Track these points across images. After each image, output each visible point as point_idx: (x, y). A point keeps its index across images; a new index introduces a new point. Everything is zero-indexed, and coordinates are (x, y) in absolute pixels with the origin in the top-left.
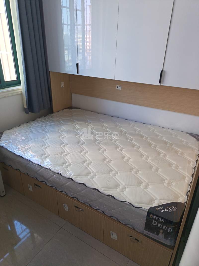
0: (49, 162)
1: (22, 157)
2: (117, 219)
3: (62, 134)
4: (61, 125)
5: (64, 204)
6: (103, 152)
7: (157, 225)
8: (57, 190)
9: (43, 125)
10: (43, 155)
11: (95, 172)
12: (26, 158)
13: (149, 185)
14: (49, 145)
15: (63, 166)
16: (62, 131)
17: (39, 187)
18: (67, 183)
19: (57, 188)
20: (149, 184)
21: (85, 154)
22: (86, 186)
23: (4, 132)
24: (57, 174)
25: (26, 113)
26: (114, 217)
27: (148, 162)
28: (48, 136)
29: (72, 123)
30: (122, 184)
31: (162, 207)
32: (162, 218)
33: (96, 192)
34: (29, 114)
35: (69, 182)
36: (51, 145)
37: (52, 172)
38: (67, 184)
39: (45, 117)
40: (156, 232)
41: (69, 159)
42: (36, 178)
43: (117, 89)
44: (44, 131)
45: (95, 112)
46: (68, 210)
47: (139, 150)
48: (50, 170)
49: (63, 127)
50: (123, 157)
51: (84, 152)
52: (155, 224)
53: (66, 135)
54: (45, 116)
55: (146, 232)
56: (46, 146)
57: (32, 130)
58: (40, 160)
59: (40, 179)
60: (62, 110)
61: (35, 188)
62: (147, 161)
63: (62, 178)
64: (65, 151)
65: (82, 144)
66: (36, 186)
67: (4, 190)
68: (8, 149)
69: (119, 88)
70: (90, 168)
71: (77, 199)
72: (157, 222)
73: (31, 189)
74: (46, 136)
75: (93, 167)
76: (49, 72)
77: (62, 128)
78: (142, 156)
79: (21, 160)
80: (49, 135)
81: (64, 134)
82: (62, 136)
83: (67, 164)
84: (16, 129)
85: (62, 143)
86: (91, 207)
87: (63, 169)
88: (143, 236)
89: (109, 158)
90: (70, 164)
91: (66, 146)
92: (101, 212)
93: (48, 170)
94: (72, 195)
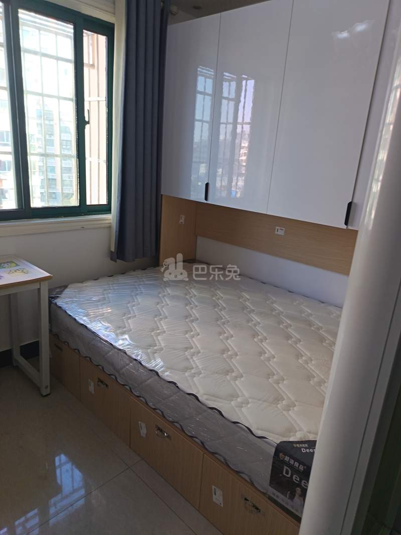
0: (126, 339)
1: (86, 327)
2: (225, 459)
3: (163, 300)
4: (166, 286)
5: (140, 422)
6: (227, 338)
7: (292, 476)
8: (132, 394)
9: (136, 282)
10: (121, 329)
11: (200, 367)
12: (92, 329)
13: (295, 406)
14: (136, 314)
15: (149, 351)
16: (165, 296)
17: (105, 386)
18: (148, 379)
19: (132, 390)
20: (297, 403)
21: (193, 337)
22: (177, 387)
23: (69, 286)
24: (134, 362)
25: (112, 259)
26: (221, 455)
27: (309, 369)
29: (187, 286)
30: (243, 395)
31: (306, 445)
32: (300, 463)
33: (193, 399)
34: (116, 261)
35: (152, 379)
36: (139, 315)
37: (127, 357)
38: (148, 382)
39: (143, 271)
40: (289, 492)
41: (161, 341)
42: (103, 368)
43: (276, 233)
44: (134, 292)
46: (144, 436)
47: (298, 345)
48: (125, 353)
49: (169, 290)
50: (262, 353)
51: (192, 333)
52: (288, 474)
53: (168, 303)
54: (144, 269)
55: (271, 491)
56: (129, 316)
57: (115, 288)
58: (113, 335)
59: (109, 369)
61: (99, 385)
62: (306, 366)
63: (141, 370)
64: (158, 327)
65: (192, 321)
66: (99, 383)
67: (49, 384)
68: (68, 312)
69: (280, 232)
70: (194, 361)
71: (162, 412)
72: (291, 471)
73: (91, 388)
74: (136, 300)
75: (199, 359)
76: (162, 195)
77: (166, 291)
78: (299, 355)
79: (84, 331)
80: (140, 299)
81: (167, 300)
82: (163, 303)
83: (155, 348)
84: (89, 284)
85: (158, 314)
86: (184, 431)
87: (147, 354)
88: (268, 500)
89: (234, 350)
90: (162, 349)
91: (163, 319)
92: (200, 443)
93: (122, 354)
94: (154, 405)
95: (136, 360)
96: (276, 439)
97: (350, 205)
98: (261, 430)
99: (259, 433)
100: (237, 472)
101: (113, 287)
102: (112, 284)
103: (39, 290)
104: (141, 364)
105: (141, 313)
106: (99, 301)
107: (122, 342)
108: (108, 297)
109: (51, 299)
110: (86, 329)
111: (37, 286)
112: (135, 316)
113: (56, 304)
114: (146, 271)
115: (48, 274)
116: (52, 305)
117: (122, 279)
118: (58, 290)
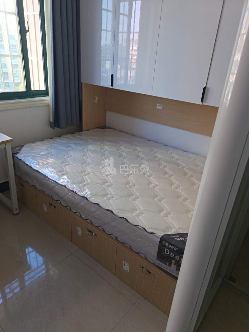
0: (65, 179)
1: (39, 172)
2: (130, 246)
3: (87, 153)
4: (88, 144)
5: (77, 228)
6: (128, 176)
7: (170, 253)
8: (71, 211)
9: (68, 142)
10: (61, 173)
11: (113, 194)
12: (43, 173)
13: (171, 214)
14: (70, 162)
15: (80, 185)
16: (88, 150)
17: (54, 207)
18: (81, 202)
19: (71, 209)
20: (171, 213)
22: (100, 206)
23: (25, 145)
24: (72, 192)
25: (51, 127)
26: (127, 244)
27: (178, 192)
28: (71, 154)
29: (101, 144)
30: (140, 209)
31: (178, 236)
32: (175, 246)
33: (110, 213)
34: (54, 129)
35: (84, 202)
36: (72, 163)
37: (67, 189)
38: (81, 204)
39: (73, 135)
40: (168, 263)
41: (88, 178)
42: (52, 197)
43: (157, 108)
44: (68, 148)
45: (130, 134)
46: (80, 235)
47: (171, 178)
48: (66, 187)
49: (90, 147)
50: (150, 183)
52: (167, 253)
53: (90, 155)
54: (73, 133)
55: (158, 263)
56: (66, 164)
57: (55, 146)
58: (56, 176)
59: (55, 198)
60: (94, 129)
62: (176, 190)
63: (77, 197)
64: (86, 171)
66: (50, 206)
67: (18, 208)
68: (25, 162)
69: (160, 107)
70: (109, 190)
71: (91, 221)
72: (169, 251)
73: (45, 209)
74: (69, 154)
75: (112, 189)
76: (82, 83)
77: (88, 148)
78: (172, 184)
79: (37, 174)
81: (89, 153)
83: (84, 183)
84: (38, 144)
85: (84, 162)
86: (105, 231)
87: (80, 187)
88: (155, 267)
89: (133, 182)
90: (89, 184)
91: (88, 165)
92: (114, 237)
93: (64, 188)
94: (86, 217)
95: (72, 191)
96: (160, 234)
97: (205, 89)
98: (152, 229)
99: (150, 231)
100: (138, 253)
101: (53, 145)
102: (53, 144)
103: (5, 148)
104: (76, 193)
105: (73, 162)
106: (45, 155)
107: (63, 180)
108: (51, 152)
109: (14, 154)
110: (39, 173)
111: (3, 146)
112: (70, 164)
113: (17, 157)
114: (74, 134)
115: (10, 138)
116: (15, 158)
117: (59, 140)
118: (18, 148)
